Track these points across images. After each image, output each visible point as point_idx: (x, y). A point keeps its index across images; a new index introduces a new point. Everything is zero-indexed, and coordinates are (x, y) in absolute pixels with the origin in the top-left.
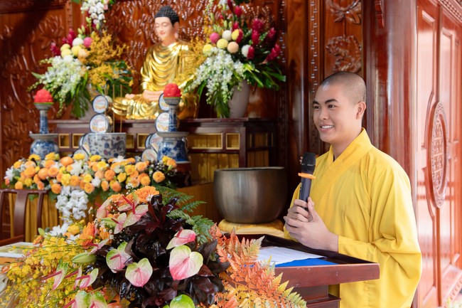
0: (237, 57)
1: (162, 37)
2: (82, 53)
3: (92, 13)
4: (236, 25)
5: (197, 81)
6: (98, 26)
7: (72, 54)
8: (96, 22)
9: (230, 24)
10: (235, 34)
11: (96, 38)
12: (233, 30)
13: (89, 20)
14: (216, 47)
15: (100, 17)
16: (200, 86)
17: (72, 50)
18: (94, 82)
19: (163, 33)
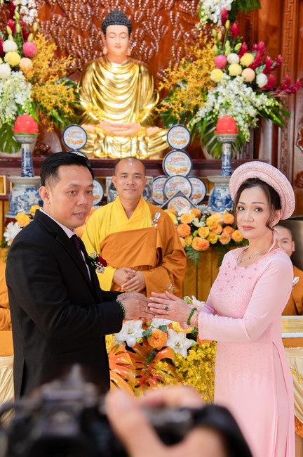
0: (253, 85)
2: (26, 63)
3: (20, 6)
4: (245, 47)
5: (201, 113)
6: (36, 26)
7: (4, 62)
8: (28, 20)
9: (238, 47)
10: (249, 58)
11: (37, 42)
12: (241, 53)
13: (17, 16)
14: (228, 73)
15: (33, 13)
16: (202, 119)
17: (6, 58)
18: (49, 108)
19: (118, 47)
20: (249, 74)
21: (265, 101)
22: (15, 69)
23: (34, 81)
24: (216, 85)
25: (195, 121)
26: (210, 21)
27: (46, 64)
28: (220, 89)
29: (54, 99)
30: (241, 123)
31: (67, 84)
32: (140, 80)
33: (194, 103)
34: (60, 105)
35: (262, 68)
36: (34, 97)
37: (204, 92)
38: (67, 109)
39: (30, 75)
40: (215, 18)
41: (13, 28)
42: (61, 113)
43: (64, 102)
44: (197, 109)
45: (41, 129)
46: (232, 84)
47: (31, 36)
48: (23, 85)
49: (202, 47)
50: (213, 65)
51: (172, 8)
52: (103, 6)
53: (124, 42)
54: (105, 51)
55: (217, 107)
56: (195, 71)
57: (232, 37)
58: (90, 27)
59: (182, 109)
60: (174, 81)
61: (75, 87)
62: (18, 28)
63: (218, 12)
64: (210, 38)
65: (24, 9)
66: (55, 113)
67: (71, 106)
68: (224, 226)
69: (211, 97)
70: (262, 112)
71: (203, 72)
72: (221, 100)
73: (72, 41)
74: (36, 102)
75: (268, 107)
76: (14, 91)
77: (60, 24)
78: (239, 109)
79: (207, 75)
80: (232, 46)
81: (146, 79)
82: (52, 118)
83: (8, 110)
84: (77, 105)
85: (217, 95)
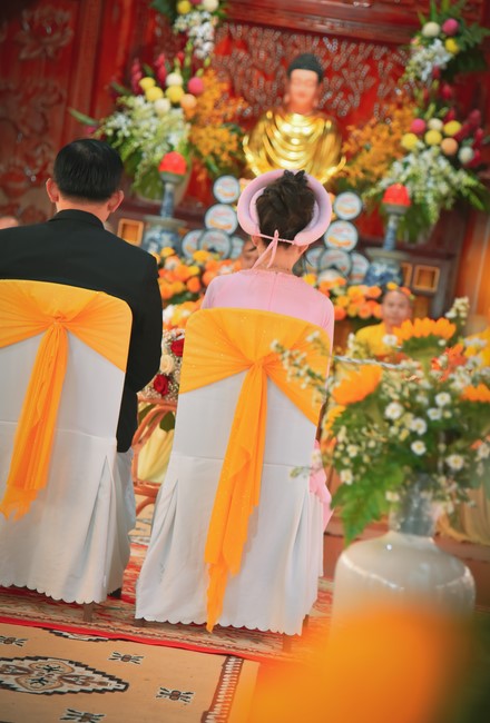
0: (454, 161)
1: (301, 101)
2: (189, 101)
3: (195, 37)
4: (453, 113)
5: (383, 184)
6: (207, 62)
7: (165, 97)
8: (200, 54)
9: (444, 112)
10: (454, 127)
11: (206, 80)
12: (445, 120)
13: (189, 47)
14: (423, 140)
15: (208, 47)
16: (384, 192)
17: (169, 92)
18: (205, 152)
19: (302, 95)
20: (450, 145)
21: (464, 179)
22: (176, 105)
23: (194, 120)
24: (406, 153)
25: (373, 191)
26: (418, 79)
27: (210, 105)
28: (411, 158)
29: (213, 145)
30: (430, 200)
31: (233, 130)
32: (322, 138)
33: (377, 171)
34: (218, 152)
35: (471, 141)
36: (190, 139)
37: (391, 159)
38: (224, 157)
39: (191, 114)
40: (424, 76)
41: (182, 61)
42: (218, 162)
43: (223, 149)
44: (379, 178)
45: (194, 175)
46: (427, 155)
47: (200, 72)
48: (180, 124)
49: (400, 106)
50: (408, 129)
51: (384, 58)
52: (295, 46)
53: (310, 90)
54: (287, 99)
55: (403, 178)
56: (385, 135)
57: (439, 99)
58: (277, 70)
59: (361, 175)
60: (361, 143)
61: (241, 136)
62: (188, 61)
63: (429, 69)
64: (413, 99)
65: (199, 41)
66: (211, 160)
67: (230, 154)
68: (368, 299)
69: (397, 166)
70: (459, 192)
71: (394, 137)
72: (409, 171)
73: (250, 83)
74: (191, 145)
75: (467, 187)
76: (169, 130)
77: (240, 62)
78: (430, 185)
79: (399, 141)
80: (438, 109)
81: (330, 139)
82: (207, 166)
83: (159, 149)
84: (239, 156)
85: (406, 165)
